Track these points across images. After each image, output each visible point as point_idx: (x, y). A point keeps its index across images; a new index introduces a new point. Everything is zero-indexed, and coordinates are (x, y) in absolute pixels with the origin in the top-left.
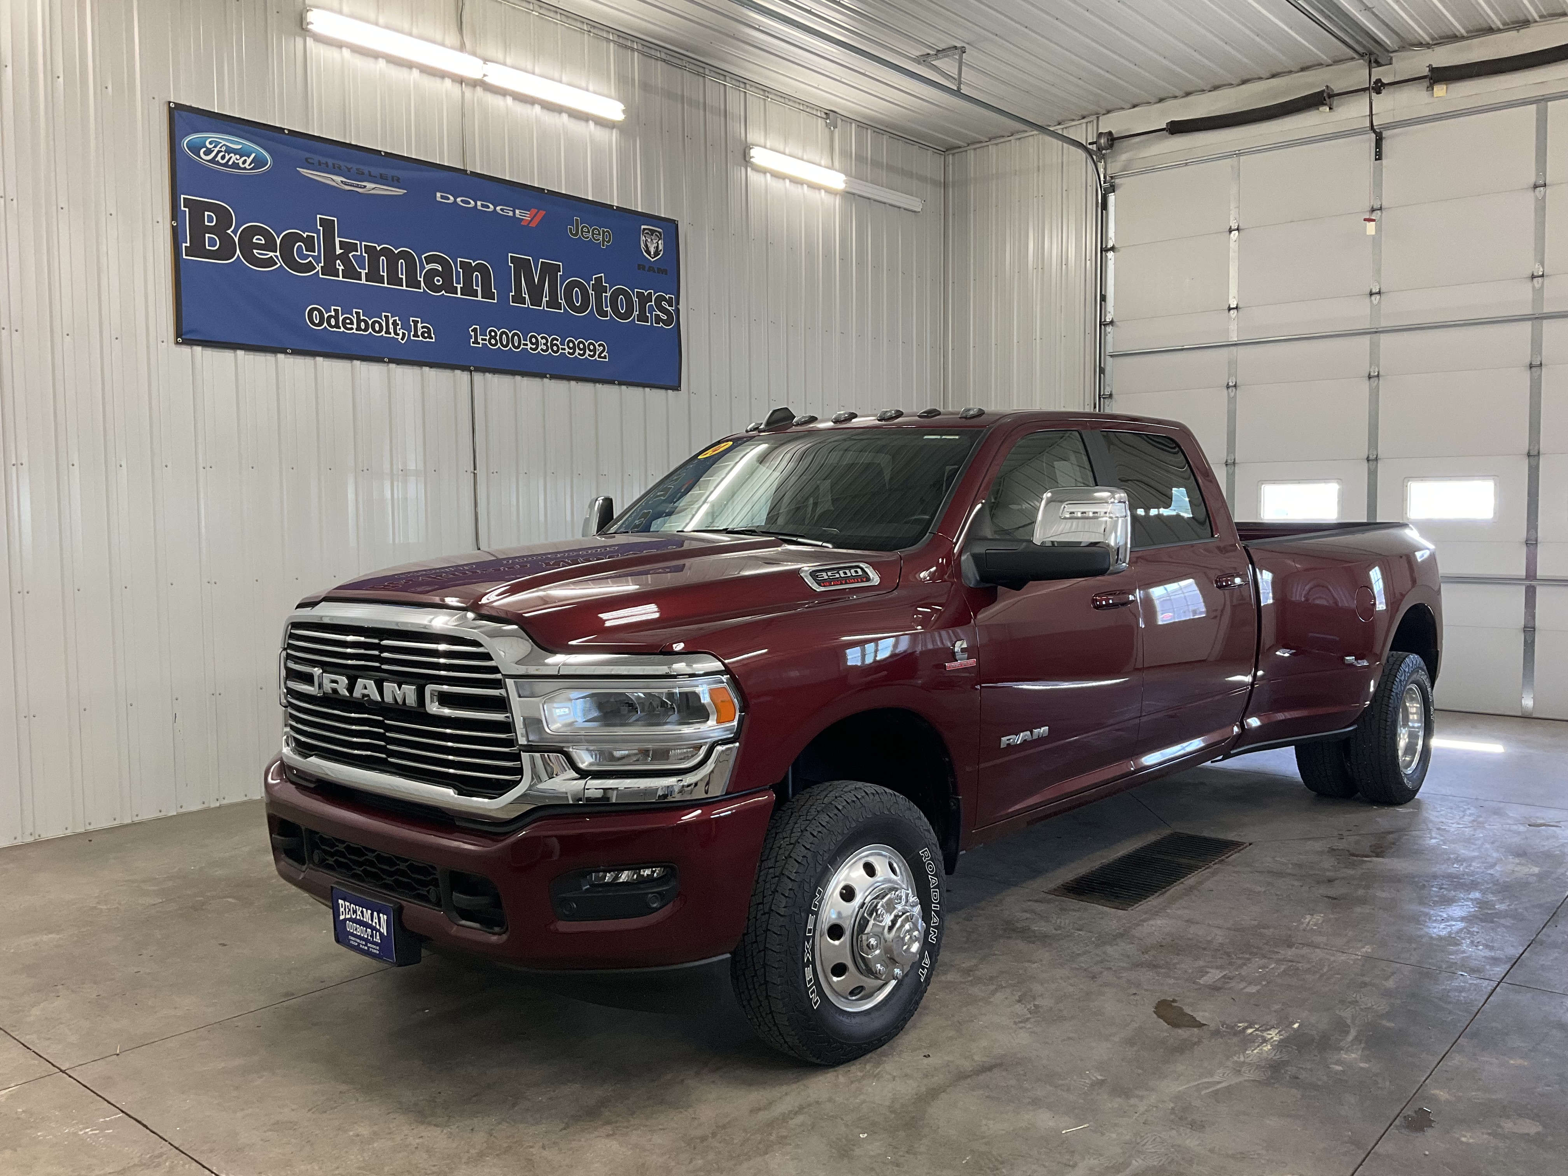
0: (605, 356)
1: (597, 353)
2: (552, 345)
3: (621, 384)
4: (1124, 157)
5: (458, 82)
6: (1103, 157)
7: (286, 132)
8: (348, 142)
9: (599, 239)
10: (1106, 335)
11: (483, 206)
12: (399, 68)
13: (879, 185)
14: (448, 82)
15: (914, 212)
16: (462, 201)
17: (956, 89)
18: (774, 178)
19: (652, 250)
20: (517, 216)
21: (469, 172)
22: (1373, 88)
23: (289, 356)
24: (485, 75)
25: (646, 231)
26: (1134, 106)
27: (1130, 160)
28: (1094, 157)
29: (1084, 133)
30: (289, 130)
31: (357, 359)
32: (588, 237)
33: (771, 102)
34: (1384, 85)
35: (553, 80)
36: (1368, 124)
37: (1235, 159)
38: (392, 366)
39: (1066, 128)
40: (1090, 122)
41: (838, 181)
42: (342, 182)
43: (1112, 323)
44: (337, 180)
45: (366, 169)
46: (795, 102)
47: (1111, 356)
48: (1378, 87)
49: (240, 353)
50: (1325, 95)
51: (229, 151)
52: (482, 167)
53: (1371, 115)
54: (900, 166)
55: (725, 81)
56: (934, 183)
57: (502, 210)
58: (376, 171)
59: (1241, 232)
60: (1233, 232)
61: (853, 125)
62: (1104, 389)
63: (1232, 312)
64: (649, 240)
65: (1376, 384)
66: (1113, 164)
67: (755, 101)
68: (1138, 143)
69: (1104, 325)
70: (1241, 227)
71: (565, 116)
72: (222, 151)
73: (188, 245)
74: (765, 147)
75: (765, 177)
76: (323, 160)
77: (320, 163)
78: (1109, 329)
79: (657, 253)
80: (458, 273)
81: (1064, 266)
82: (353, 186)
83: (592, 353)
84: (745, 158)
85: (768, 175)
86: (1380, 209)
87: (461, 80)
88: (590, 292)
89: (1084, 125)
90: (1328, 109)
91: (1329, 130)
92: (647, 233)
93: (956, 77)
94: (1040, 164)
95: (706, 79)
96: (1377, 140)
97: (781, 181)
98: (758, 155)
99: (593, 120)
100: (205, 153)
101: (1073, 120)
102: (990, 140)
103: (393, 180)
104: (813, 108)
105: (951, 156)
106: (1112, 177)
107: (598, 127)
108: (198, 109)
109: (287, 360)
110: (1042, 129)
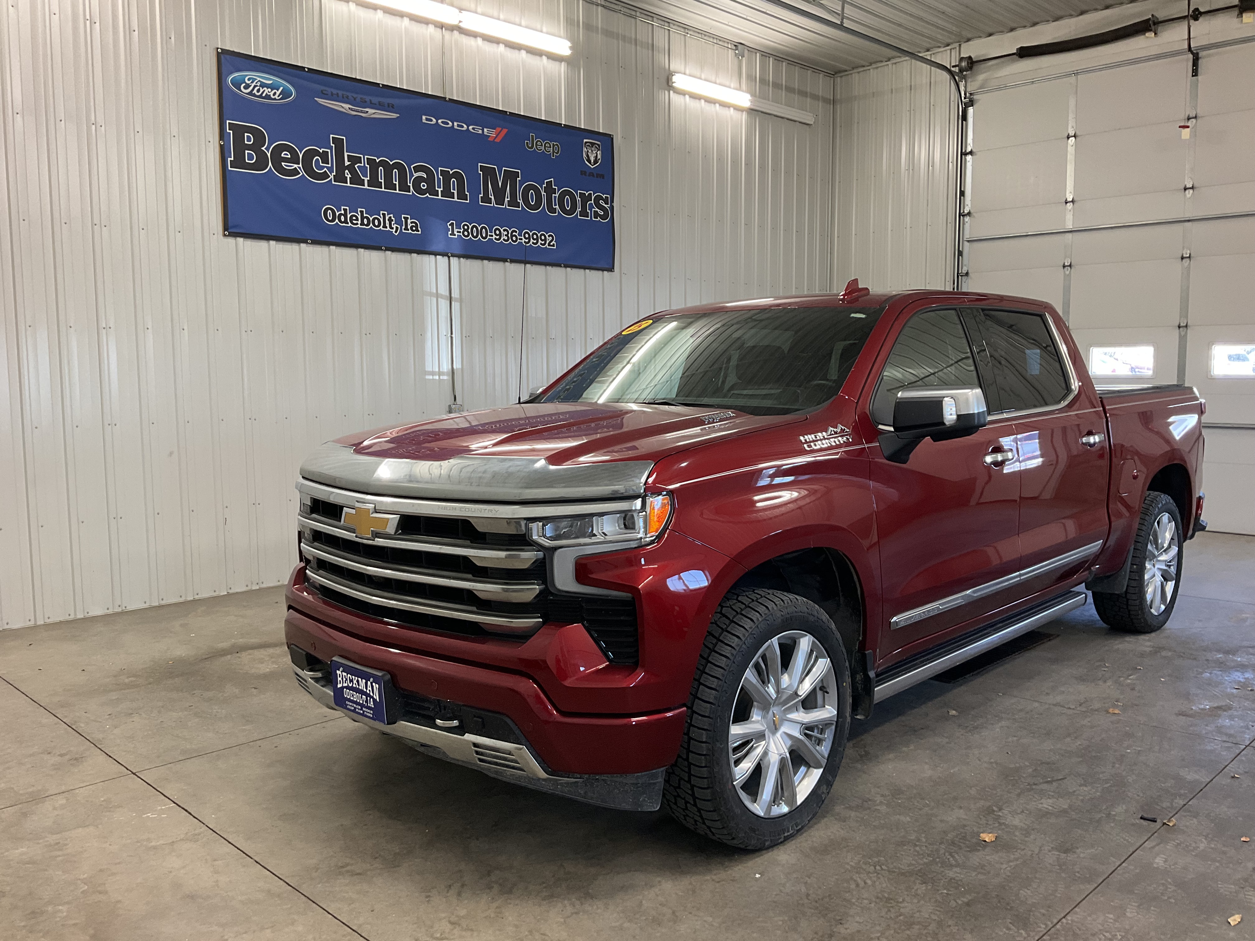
0: (554, 244)
1: (548, 242)
2: (512, 236)
3: (566, 266)
4: (981, 77)
5: (438, 27)
6: (964, 78)
7: (306, 70)
8: (354, 77)
9: (550, 151)
10: (964, 224)
11: (458, 126)
12: (394, 17)
13: (778, 103)
14: (431, 28)
15: (808, 124)
16: (442, 122)
17: (839, 23)
18: (691, 99)
19: (592, 159)
20: (485, 133)
21: (447, 99)
22: (1191, 16)
23: (309, 245)
24: (460, 22)
25: (588, 144)
26: (990, 35)
27: (986, 81)
28: (957, 78)
29: (948, 58)
30: (308, 68)
31: (362, 248)
32: (541, 150)
33: (689, 37)
34: (1201, 14)
35: (515, 24)
36: (1186, 46)
37: (1073, 78)
38: (389, 253)
39: (934, 54)
40: (953, 49)
41: (745, 100)
42: (349, 108)
43: (969, 214)
44: (345, 107)
45: (368, 98)
46: (710, 37)
47: (968, 241)
48: (1196, 15)
49: (272, 243)
50: (1151, 22)
51: (263, 85)
52: (458, 96)
53: (1189, 38)
54: (796, 87)
55: (653, 21)
56: (826, 100)
57: (473, 129)
58: (375, 100)
59: (1077, 138)
60: (1071, 139)
61: (758, 54)
62: (962, 268)
63: (1068, 204)
64: (590, 151)
65: (1188, 263)
66: (972, 83)
67: (676, 37)
68: (992, 65)
69: (963, 216)
70: (1078, 133)
71: (523, 53)
72: (257, 86)
73: (232, 159)
74: (685, 74)
75: (685, 99)
76: (335, 91)
77: (332, 94)
78: (967, 219)
79: (596, 162)
80: (439, 179)
81: (930, 168)
82: (358, 112)
83: (543, 242)
84: (668, 84)
85: (687, 96)
86: (1196, 117)
87: (441, 26)
88: (543, 193)
89: (949, 51)
90: (1153, 34)
91: (1154, 51)
92: (588, 146)
93: (840, 12)
94: (913, 84)
95: (638, 20)
96: (1193, 59)
97: (697, 101)
98: (679, 81)
99: (546, 56)
100: (246, 88)
101: (939, 47)
102: (871, 64)
103: (389, 106)
104: (724, 42)
105: (839, 79)
106: (971, 94)
107: (550, 61)
108: (239, 53)
109: (307, 248)
110: (913, 55)
